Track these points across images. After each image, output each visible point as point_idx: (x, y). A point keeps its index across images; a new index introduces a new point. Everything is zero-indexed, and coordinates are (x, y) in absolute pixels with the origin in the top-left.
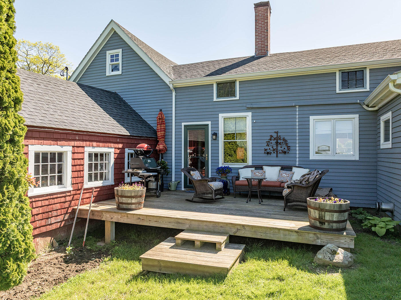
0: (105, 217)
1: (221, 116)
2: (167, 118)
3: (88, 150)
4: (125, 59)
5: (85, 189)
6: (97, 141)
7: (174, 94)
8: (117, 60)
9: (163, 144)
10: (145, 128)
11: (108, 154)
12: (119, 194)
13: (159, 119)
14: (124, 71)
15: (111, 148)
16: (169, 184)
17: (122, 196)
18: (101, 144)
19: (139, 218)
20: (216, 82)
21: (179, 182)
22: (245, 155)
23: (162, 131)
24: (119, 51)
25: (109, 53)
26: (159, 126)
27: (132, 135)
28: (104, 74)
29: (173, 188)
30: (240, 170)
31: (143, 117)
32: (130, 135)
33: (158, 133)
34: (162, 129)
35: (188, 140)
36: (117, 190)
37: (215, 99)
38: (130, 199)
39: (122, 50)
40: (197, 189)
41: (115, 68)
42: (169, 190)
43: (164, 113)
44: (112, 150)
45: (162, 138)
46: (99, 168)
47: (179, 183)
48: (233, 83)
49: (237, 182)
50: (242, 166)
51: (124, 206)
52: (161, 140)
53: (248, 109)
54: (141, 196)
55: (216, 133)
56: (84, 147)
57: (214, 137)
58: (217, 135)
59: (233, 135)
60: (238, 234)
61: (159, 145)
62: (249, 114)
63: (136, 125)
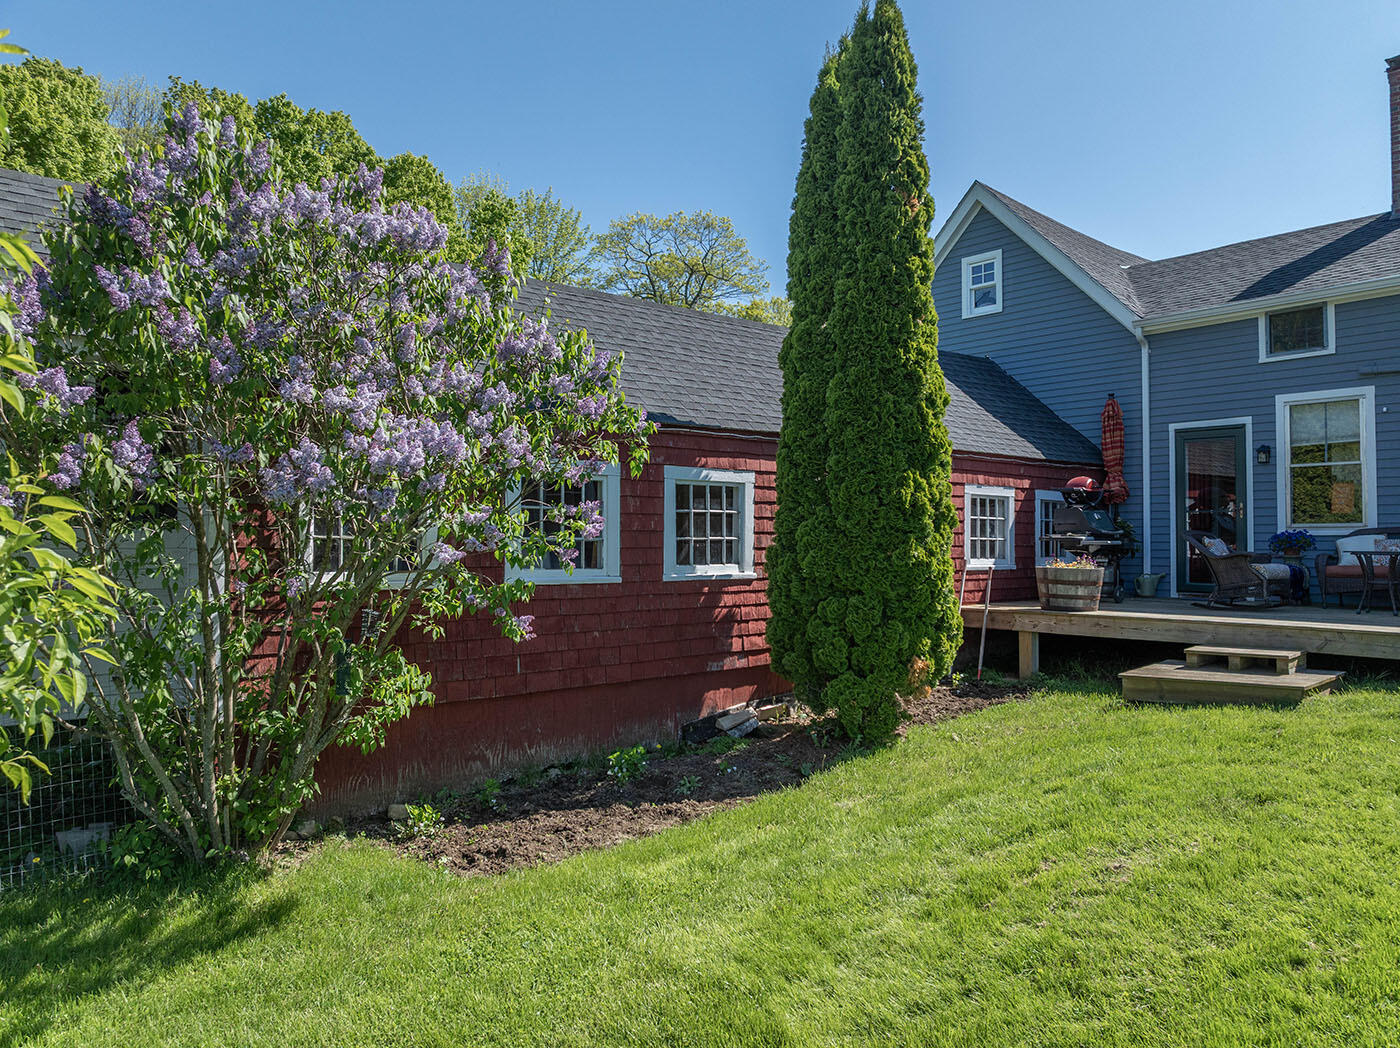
0: (1022, 625)
1: (1282, 401)
2: (1127, 415)
3: (970, 490)
4: (1010, 275)
5: (969, 573)
6: (985, 473)
7: (1145, 352)
8: (990, 277)
9: (1119, 480)
10: (1070, 441)
11: (1003, 501)
12: (1050, 577)
13: (1109, 417)
14: (1008, 303)
15: (1010, 487)
16: (1137, 581)
17: (1056, 582)
18: (992, 479)
19: (1098, 624)
20: (1266, 313)
21: (1162, 577)
22: (1357, 504)
23: (1117, 447)
24: (996, 256)
25: (967, 264)
26: (1108, 435)
27: (1049, 458)
28: (956, 314)
29: (1147, 591)
30: (1339, 542)
31: (1060, 414)
32: (1044, 458)
33: (1105, 453)
34: (1115, 442)
35: (1187, 471)
36: (1045, 570)
37: (1263, 358)
38: (1073, 588)
39: (1003, 253)
40: (1220, 579)
41: (984, 297)
42: (1137, 596)
43: (1118, 400)
44: (1011, 493)
45: (1116, 464)
46: (988, 530)
47: (1163, 580)
48: (1316, 313)
49: (1332, 569)
50: (1347, 532)
51: (1061, 602)
52: (1113, 472)
53: (1364, 378)
54: (1095, 583)
55: (1268, 447)
56: (963, 484)
57: (1263, 458)
58: (1269, 452)
59: (1317, 452)
60: (1327, 651)
61: (1109, 482)
62: (1370, 391)
63: (1052, 437)
